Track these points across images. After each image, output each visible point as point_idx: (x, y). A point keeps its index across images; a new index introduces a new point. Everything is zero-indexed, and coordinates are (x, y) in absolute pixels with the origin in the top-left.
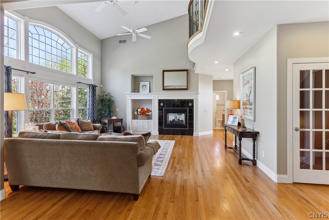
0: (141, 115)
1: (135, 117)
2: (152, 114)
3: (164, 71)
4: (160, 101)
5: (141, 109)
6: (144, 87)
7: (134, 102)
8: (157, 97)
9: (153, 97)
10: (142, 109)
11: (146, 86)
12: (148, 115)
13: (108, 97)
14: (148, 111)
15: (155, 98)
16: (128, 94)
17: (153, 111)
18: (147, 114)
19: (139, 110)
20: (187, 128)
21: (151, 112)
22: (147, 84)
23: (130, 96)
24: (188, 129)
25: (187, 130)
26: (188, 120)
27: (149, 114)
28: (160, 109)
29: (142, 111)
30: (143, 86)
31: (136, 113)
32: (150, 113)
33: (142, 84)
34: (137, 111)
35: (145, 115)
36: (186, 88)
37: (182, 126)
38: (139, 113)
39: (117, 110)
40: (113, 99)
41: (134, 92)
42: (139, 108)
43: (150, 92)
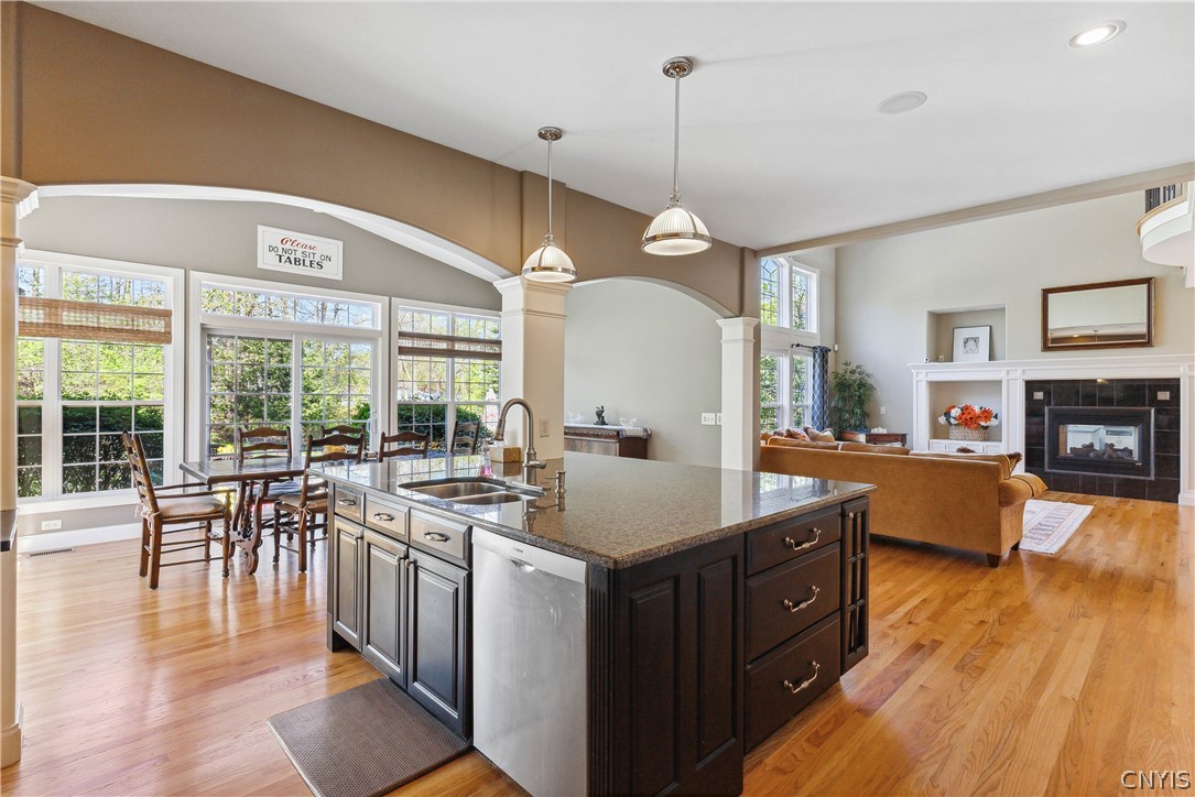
0: (962, 429)
1: (937, 432)
2: (1000, 425)
3: (1046, 292)
4: (1031, 386)
5: (962, 410)
6: (971, 343)
7: (937, 387)
8: (1019, 373)
9: (1003, 373)
10: (965, 409)
11: (976, 340)
12: (986, 428)
13: (857, 376)
14: (987, 414)
15: (1010, 377)
16: (915, 367)
17: (1004, 416)
18: (983, 424)
19: (955, 412)
20: (1149, 475)
21: (996, 417)
22: (983, 334)
23: (925, 371)
24: (1152, 478)
25: (1150, 481)
26: (1152, 450)
27: (988, 423)
28: (1033, 411)
29: (963, 414)
30: (966, 341)
31: (942, 420)
32: (993, 422)
34: (947, 414)
35: (976, 429)
36: (1144, 340)
37: (1128, 467)
38: (952, 421)
39: (883, 410)
40: (870, 381)
41: (936, 359)
42: (954, 407)
43: (992, 357)
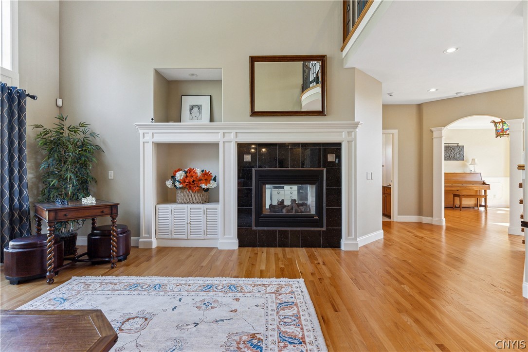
0: (186, 191)
1: (166, 196)
2: (217, 188)
3: (253, 60)
4: (243, 148)
5: (186, 172)
6: (195, 110)
7: (165, 150)
8: (232, 136)
9: (220, 136)
10: (190, 172)
11: (199, 107)
12: (207, 190)
13: (80, 136)
14: (207, 177)
15: (226, 139)
16: (142, 128)
17: (220, 179)
18: (204, 186)
19: (180, 175)
20: (323, 227)
21: (215, 179)
22: (204, 102)
23: (151, 132)
24: (324, 229)
25: (323, 231)
26: (324, 204)
27: (209, 186)
28: (244, 172)
29: (187, 177)
30: (192, 108)
31: (169, 183)
32: (212, 185)
33: (188, 102)
34: (173, 177)
35: (198, 191)
36: (319, 109)
37: (307, 220)
38: (177, 184)
39: (111, 174)
40: (98, 141)
41: (167, 120)
42: (179, 170)
43: (211, 120)
